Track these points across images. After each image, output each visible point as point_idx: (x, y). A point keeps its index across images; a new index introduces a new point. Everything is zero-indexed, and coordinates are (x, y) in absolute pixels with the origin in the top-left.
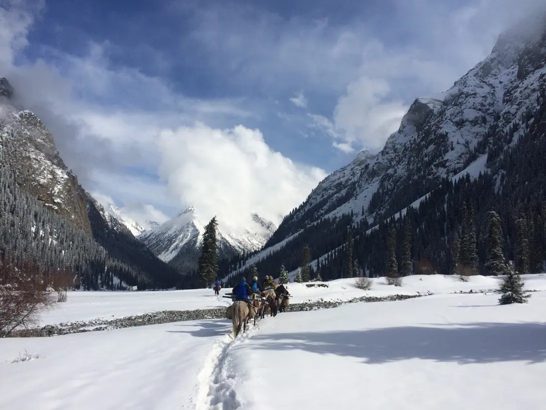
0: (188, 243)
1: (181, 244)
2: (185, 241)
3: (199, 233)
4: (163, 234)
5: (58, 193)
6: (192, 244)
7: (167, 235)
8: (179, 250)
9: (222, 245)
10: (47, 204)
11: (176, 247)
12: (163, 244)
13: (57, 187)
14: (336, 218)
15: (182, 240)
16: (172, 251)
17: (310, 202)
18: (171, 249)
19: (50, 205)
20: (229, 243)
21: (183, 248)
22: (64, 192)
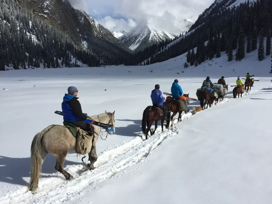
0: (145, 38)
1: (141, 39)
2: (144, 37)
3: (151, 32)
4: (132, 34)
5: (46, 6)
6: (147, 39)
7: (134, 35)
8: (140, 42)
9: (164, 38)
10: (40, 14)
11: (139, 41)
12: (132, 40)
13: (46, 3)
14: (235, 7)
15: (142, 37)
16: (137, 43)
17: (216, 3)
18: (136, 42)
19: (42, 14)
20: (168, 37)
21: (142, 41)
22: (51, 5)
